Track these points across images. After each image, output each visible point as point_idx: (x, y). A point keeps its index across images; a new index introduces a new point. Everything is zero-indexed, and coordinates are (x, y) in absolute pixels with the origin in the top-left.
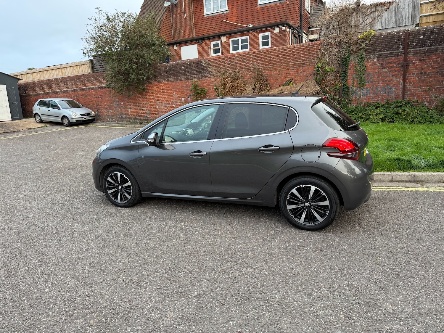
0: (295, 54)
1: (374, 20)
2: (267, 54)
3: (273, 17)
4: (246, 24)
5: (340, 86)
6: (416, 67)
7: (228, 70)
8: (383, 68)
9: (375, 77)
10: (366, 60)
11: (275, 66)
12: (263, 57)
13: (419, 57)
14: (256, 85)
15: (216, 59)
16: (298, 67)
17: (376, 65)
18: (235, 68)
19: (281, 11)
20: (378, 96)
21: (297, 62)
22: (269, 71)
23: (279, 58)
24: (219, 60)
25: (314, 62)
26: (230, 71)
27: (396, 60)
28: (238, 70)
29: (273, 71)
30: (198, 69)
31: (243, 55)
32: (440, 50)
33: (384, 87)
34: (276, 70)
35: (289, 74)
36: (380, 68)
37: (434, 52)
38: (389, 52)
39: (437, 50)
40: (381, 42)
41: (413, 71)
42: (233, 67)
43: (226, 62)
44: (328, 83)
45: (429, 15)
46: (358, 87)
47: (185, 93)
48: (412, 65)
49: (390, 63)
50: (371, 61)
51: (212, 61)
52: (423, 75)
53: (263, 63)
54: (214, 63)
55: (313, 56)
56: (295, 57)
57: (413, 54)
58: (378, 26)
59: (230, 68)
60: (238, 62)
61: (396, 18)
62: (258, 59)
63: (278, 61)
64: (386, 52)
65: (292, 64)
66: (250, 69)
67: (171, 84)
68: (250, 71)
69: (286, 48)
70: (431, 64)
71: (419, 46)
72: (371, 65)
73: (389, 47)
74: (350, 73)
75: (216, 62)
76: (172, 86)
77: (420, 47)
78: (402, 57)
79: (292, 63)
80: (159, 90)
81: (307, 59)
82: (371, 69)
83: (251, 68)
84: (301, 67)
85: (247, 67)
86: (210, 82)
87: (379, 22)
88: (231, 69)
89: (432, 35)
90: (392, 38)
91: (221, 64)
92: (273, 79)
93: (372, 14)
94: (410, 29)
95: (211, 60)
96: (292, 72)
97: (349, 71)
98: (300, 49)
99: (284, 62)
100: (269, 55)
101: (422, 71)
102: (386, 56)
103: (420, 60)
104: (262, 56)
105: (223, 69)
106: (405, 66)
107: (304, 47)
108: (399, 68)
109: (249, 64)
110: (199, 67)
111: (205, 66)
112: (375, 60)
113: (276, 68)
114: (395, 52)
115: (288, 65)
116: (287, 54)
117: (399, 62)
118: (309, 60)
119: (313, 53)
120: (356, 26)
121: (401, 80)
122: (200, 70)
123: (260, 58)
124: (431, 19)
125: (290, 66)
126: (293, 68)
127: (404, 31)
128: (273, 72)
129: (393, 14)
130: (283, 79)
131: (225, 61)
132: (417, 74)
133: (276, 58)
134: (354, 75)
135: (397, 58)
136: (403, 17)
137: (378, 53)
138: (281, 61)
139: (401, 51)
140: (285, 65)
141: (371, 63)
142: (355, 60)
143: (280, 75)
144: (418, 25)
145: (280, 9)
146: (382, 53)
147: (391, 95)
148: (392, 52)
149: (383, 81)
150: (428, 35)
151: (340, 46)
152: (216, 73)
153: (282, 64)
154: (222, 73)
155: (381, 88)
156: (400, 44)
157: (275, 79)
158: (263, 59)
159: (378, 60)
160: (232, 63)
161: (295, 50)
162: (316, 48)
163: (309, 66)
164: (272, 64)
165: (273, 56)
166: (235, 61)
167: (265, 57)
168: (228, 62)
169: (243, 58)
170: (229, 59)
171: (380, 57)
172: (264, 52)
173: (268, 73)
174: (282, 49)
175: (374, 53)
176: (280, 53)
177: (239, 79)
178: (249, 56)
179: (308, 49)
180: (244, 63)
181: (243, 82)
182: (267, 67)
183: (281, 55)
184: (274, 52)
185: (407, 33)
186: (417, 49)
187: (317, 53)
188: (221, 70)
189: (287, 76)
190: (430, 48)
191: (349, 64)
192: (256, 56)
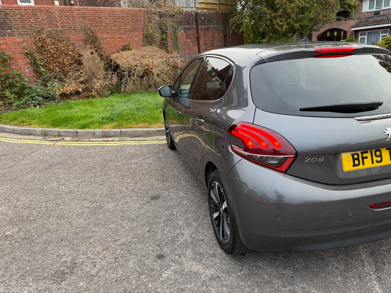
0: (125, 18)
2: (95, 13)
6: (203, 39)
7: (45, 28)
8: (187, 39)
9: (184, 46)
10: (177, 31)
11: (106, 28)
12: (91, 16)
13: (203, 32)
15: (21, 10)
16: (129, 32)
17: (183, 35)
18: (55, 26)
20: (187, 61)
21: (128, 26)
22: (100, 33)
23: (109, 20)
24: (26, 12)
25: (142, 28)
26: (48, 29)
27: (193, 33)
28: (59, 29)
31: (65, 10)
34: (108, 33)
36: (185, 39)
38: (189, 26)
39: (210, 28)
40: (184, 17)
41: (202, 42)
42: (50, 23)
43: (40, 16)
48: (201, 38)
49: (190, 35)
50: (180, 32)
51: (14, 12)
52: (206, 46)
53: (93, 24)
54: (17, 14)
55: (141, 23)
56: (125, 21)
57: (200, 30)
58: (178, 5)
59: (46, 24)
60: (58, 18)
63: (109, 23)
64: (187, 26)
65: (124, 29)
66: (77, 29)
68: (77, 32)
70: (208, 37)
72: (181, 36)
73: (188, 22)
74: (169, 42)
75: (22, 14)
77: (203, 25)
78: (196, 31)
79: (124, 27)
81: (136, 24)
82: (181, 39)
83: (78, 27)
84: (132, 32)
85: (72, 26)
86: (15, 43)
88: (49, 26)
89: (207, 17)
90: (189, 15)
91: (31, 18)
92: (106, 43)
95: (11, 9)
96: (124, 37)
97: (168, 40)
98: (129, 13)
99: (116, 25)
100: (98, 14)
102: (188, 29)
103: (204, 34)
105: (35, 24)
106: (198, 38)
108: (195, 40)
109: (74, 22)
112: (182, 32)
113: (108, 31)
114: (192, 27)
115: (119, 28)
116: (117, 16)
117: (194, 35)
118: (138, 26)
119: (140, 20)
123: (87, 16)
125: (122, 30)
126: (125, 32)
127: (194, 11)
128: (105, 35)
130: (117, 43)
131: (38, 14)
132: (204, 44)
133: (106, 20)
134: (172, 44)
137: (183, 26)
138: (112, 23)
139: (195, 26)
140: (117, 29)
141: (180, 34)
142: (171, 30)
143: (112, 39)
144: (197, 8)
146: (186, 26)
148: (190, 26)
149: (188, 49)
150: (205, 17)
151: (160, 16)
152: (23, 30)
153: (113, 27)
154: (34, 31)
155: (188, 54)
156: (193, 21)
157: (108, 43)
158: (92, 18)
159: (184, 32)
160: (49, 18)
161: (124, 13)
162: (143, 15)
163: (138, 32)
164: (103, 25)
165: (102, 16)
166: (53, 16)
167: (93, 16)
168: (42, 16)
169: (66, 14)
170: (43, 12)
171: (185, 30)
172: (92, 11)
173: (99, 36)
174: (112, 11)
175: (181, 25)
176: (110, 15)
177: (64, 40)
178: (74, 12)
179: (136, 15)
180: (68, 20)
181: (71, 45)
182: (97, 28)
183: (111, 16)
184: (103, 13)
185: (196, 14)
186: (202, 26)
187: (143, 20)
188: (32, 27)
189: (120, 40)
190: (207, 26)
191: (168, 33)
192: (82, 14)
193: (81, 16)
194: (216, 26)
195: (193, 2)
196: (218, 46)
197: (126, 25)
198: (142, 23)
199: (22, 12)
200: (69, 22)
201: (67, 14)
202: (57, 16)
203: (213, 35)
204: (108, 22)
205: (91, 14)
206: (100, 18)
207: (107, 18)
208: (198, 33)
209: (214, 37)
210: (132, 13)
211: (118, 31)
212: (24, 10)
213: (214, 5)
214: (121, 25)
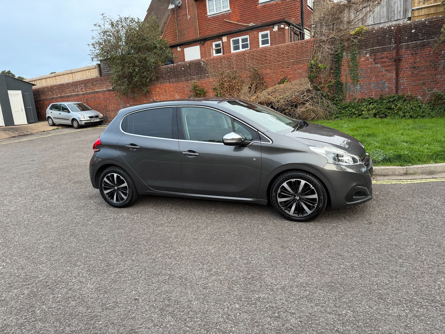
0: (289, 52)
1: (366, 15)
2: (262, 53)
3: (274, 15)
4: (248, 23)
5: (334, 82)
6: (409, 61)
7: (226, 70)
8: (375, 64)
9: (368, 73)
10: (358, 56)
11: (270, 64)
13: (412, 51)
14: (253, 84)
15: (214, 60)
16: (292, 65)
17: (368, 60)
18: (232, 68)
19: (282, 9)
20: (372, 91)
21: (292, 60)
22: (264, 69)
23: (274, 57)
24: (217, 61)
25: (308, 59)
26: (228, 71)
27: (389, 55)
28: (235, 70)
29: (268, 70)
30: (197, 70)
31: (240, 55)
32: (432, 43)
33: (378, 83)
34: (271, 69)
35: (284, 72)
36: (372, 64)
37: (426, 45)
38: (381, 47)
39: (429, 43)
40: (373, 37)
41: (405, 65)
42: (230, 67)
44: (322, 80)
45: (421, 8)
46: (351, 83)
47: (185, 93)
48: (405, 60)
49: (382, 58)
50: (363, 56)
51: (210, 62)
52: (416, 69)
53: (259, 62)
54: (212, 63)
55: (307, 54)
56: (289, 55)
57: (405, 49)
58: (370, 21)
59: (227, 67)
60: (234, 62)
61: (388, 13)
62: (254, 59)
63: (273, 60)
64: (378, 47)
65: (287, 63)
66: (246, 68)
67: (172, 86)
68: (247, 71)
69: (280, 46)
70: (424, 57)
71: (411, 40)
72: (363, 61)
73: (381, 42)
74: (343, 70)
75: (214, 63)
76: (174, 87)
78: (394, 52)
79: (287, 62)
80: (162, 91)
81: (301, 56)
82: (364, 65)
83: (247, 67)
84: (295, 64)
85: (243, 66)
86: (209, 82)
87: (371, 17)
88: (229, 69)
89: (424, 28)
90: (383, 33)
91: (219, 65)
92: (269, 78)
93: (364, 10)
94: (401, 23)
96: (286, 70)
97: (343, 68)
98: (294, 47)
99: (279, 60)
100: (264, 54)
101: (414, 65)
102: (378, 51)
103: (412, 54)
104: (257, 55)
105: (220, 69)
106: (398, 61)
107: (297, 45)
108: (391, 63)
109: (245, 63)
110: (198, 68)
111: (204, 67)
112: (368, 56)
113: (272, 67)
114: (388, 47)
115: (283, 63)
116: (281, 52)
117: (391, 57)
118: (303, 58)
119: (307, 51)
120: (349, 22)
121: (394, 75)
122: (199, 71)
123: (255, 57)
124: (423, 12)
125: (285, 65)
126: (288, 66)
127: (396, 25)
128: (268, 71)
129: (385, 9)
130: (278, 77)
131: (223, 61)
132: (410, 68)
133: (271, 57)
134: (347, 72)
135: (390, 53)
136: (394, 11)
137: (370, 49)
138: (275, 60)
139: (393, 45)
141: (363, 59)
142: (348, 56)
143: (275, 74)
144: (410, 19)
145: (280, 7)
146: (375, 48)
147: (384, 91)
148: (384, 47)
149: (376, 77)
150: (420, 29)
152: (214, 73)
153: (276, 62)
154: (220, 73)
155: (374, 83)
156: (392, 39)
157: (271, 78)
158: (259, 58)
159: (370, 56)
160: (229, 63)
161: (289, 48)
162: (310, 46)
163: (303, 63)
164: (268, 62)
165: (268, 55)
167: (260, 56)
168: (225, 62)
169: (240, 58)
171: (372, 53)
172: (260, 51)
174: (277, 48)
175: (366, 48)
176: (275, 52)
177: (236, 78)
178: (245, 56)
179: (302, 47)
180: (241, 62)
182: (263, 66)
184: (269, 51)
185: (399, 28)
186: (410, 43)
189: (282, 74)
190: (422, 41)
191: (342, 60)
192: (252, 56)
195: (402, 12)
197: (290, 58)
200: (242, 64)
203: (437, 53)
207: (272, 55)
208: (398, 53)
209: (440, 55)
211: (281, 65)
214: (285, 59)
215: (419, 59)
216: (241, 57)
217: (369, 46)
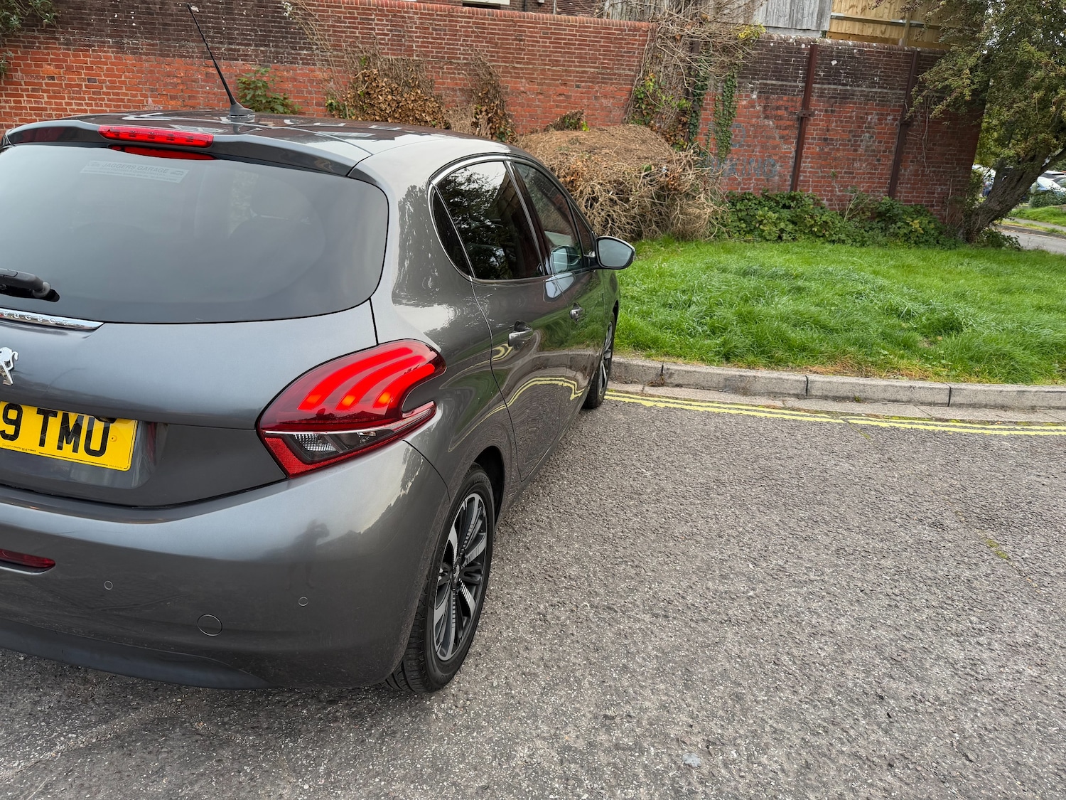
0: (586, 45)
2: (510, 26)
6: (819, 125)
7: (382, 53)
8: (765, 118)
9: (749, 136)
10: (737, 93)
11: (531, 66)
12: (498, 34)
13: (827, 105)
15: (340, 7)
16: (590, 82)
17: (754, 107)
18: (406, 50)
20: (750, 179)
21: (590, 67)
22: (511, 77)
23: (543, 47)
24: (349, 13)
25: (630, 76)
26: (390, 57)
27: (790, 104)
28: (415, 58)
29: (524, 80)
30: (264, 26)
31: (437, 15)
32: (857, 96)
33: (763, 161)
34: (531, 80)
35: (567, 96)
36: (760, 117)
37: (848, 98)
38: (780, 83)
39: (853, 95)
40: (769, 56)
41: (813, 132)
42: (396, 43)
43: (377, 25)
46: (717, 154)
47: (199, 104)
48: (814, 120)
49: (778, 108)
50: (746, 96)
51: (323, 11)
52: (828, 144)
53: (497, 52)
54: (328, 17)
55: (629, 61)
56: (586, 54)
57: (818, 96)
58: (759, 18)
59: (387, 44)
60: (416, 32)
61: (792, 8)
62: (483, 37)
63: (540, 56)
64: (774, 82)
65: (577, 72)
66: (455, 61)
67: (133, 65)
68: (455, 69)
69: (565, 21)
70: (842, 122)
71: (828, 80)
72: (745, 107)
73: (781, 72)
74: (703, 119)
75: (340, 17)
76: (142, 72)
77: (830, 84)
78: (800, 98)
79: (577, 69)
81: (614, 64)
82: (745, 116)
83: (459, 58)
84: (598, 83)
85: (445, 53)
86: (311, 81)
87: (761, 8)
88: (393, 50)
89: (851, 62)
90: (787, 52)
91: (357, 28)
92: (522, 105)
95: (319, 6)
96: (574, 93)
97: (703, 115)
98: (600, 33)
99: (557, 61)
100: (515, 31)
101: (826, 135)
102: (774, 90)
103: (826, 111)
104: (495, 29)
105: (362, 43)
106: (802, 120)
107: (609, 29)
108: (791, 123)
109: (453, 44)
110: (269, 21)
111: (292, 23)
112: (754, 96)
113: (533, 74)
114: (790, 86)
115: (566, 71)
116: (565, 39)
117: (793, 109)
118: (618, 69)
119: (630, 52)
121: (792, 148)
122: (271, 31)
123: (488, 33)
124: (845, 27)
125: (570, 76)
126: (578, 81)
127: (808, 42)
128: (523, 85)
130: (551, 107)
131: (373, 20)
132: (819, 139)
133: (535, 46)
134: (711, 125)
135: (792, 101)
136: (803, 10)
137: (760, 81)
138: (547, 56)
139: (800, 85)
140: (559, 71)
141: (744, 103)
142: (716, 88)
143: (540, 97)
144: (824, 33)
146: (769, 82)
147: (771, 181)
148: (785, 83)
149: (762, 147)
150: (845, 62)
151: (692, 47)
152: (335, 53)
153: (549, 65)
154: (358, 57)
155: (757, 161)
156: (799, 69)
157: (528, 106)
158: (499, 39)
159: (759, 97)
160: (396, 31)
161: (586, 32)
162: (639, 40)
163: (617, 84)
164: (523, 59)
165: (527, 36)
166: (407, 27)
167: (503, 34)
168: (382, 25)
169: (436, 25)
170: (386, 16)
171: (764, 92)
172: (503, 20)
173: (507, 83)
174: (554, 24)
175: (753, 78)
176: (547, 33)
177: (419, 86)
178: (456, 21)
179: (621, 39)
180: (438, 39)
181: (432, 99)
182: (508, 65)
183: (550, 38)
184: (531, 27)
185: (814, 48)
186: (825, 86)
187: (639, 53)
188: (355, 47)
189: (561, 101)
190: (844, 88)
191: (705, 96)
192: (477, 28)
193: (473, 32)
194: (880, 90)
195: (815, 15)
196: (874, 151)
197: (587, 62)
198: (634, 61)
199: (341, 12)
200: (441, 43)
201: (440, 25)
202: (416, 28)
203: (861, 118)
204: (538, 51)
205: (499, 30)
206: (521, 40)
207: (538, 42)
208: (806, 104)
209: (864, 123)
210: (609, 33)
211: (561, 76)
212: (345, 8)
213: (889, 27)
214: (574, 62)
215: (834, 124)
216: (441, 23)
217: (758, 75)
